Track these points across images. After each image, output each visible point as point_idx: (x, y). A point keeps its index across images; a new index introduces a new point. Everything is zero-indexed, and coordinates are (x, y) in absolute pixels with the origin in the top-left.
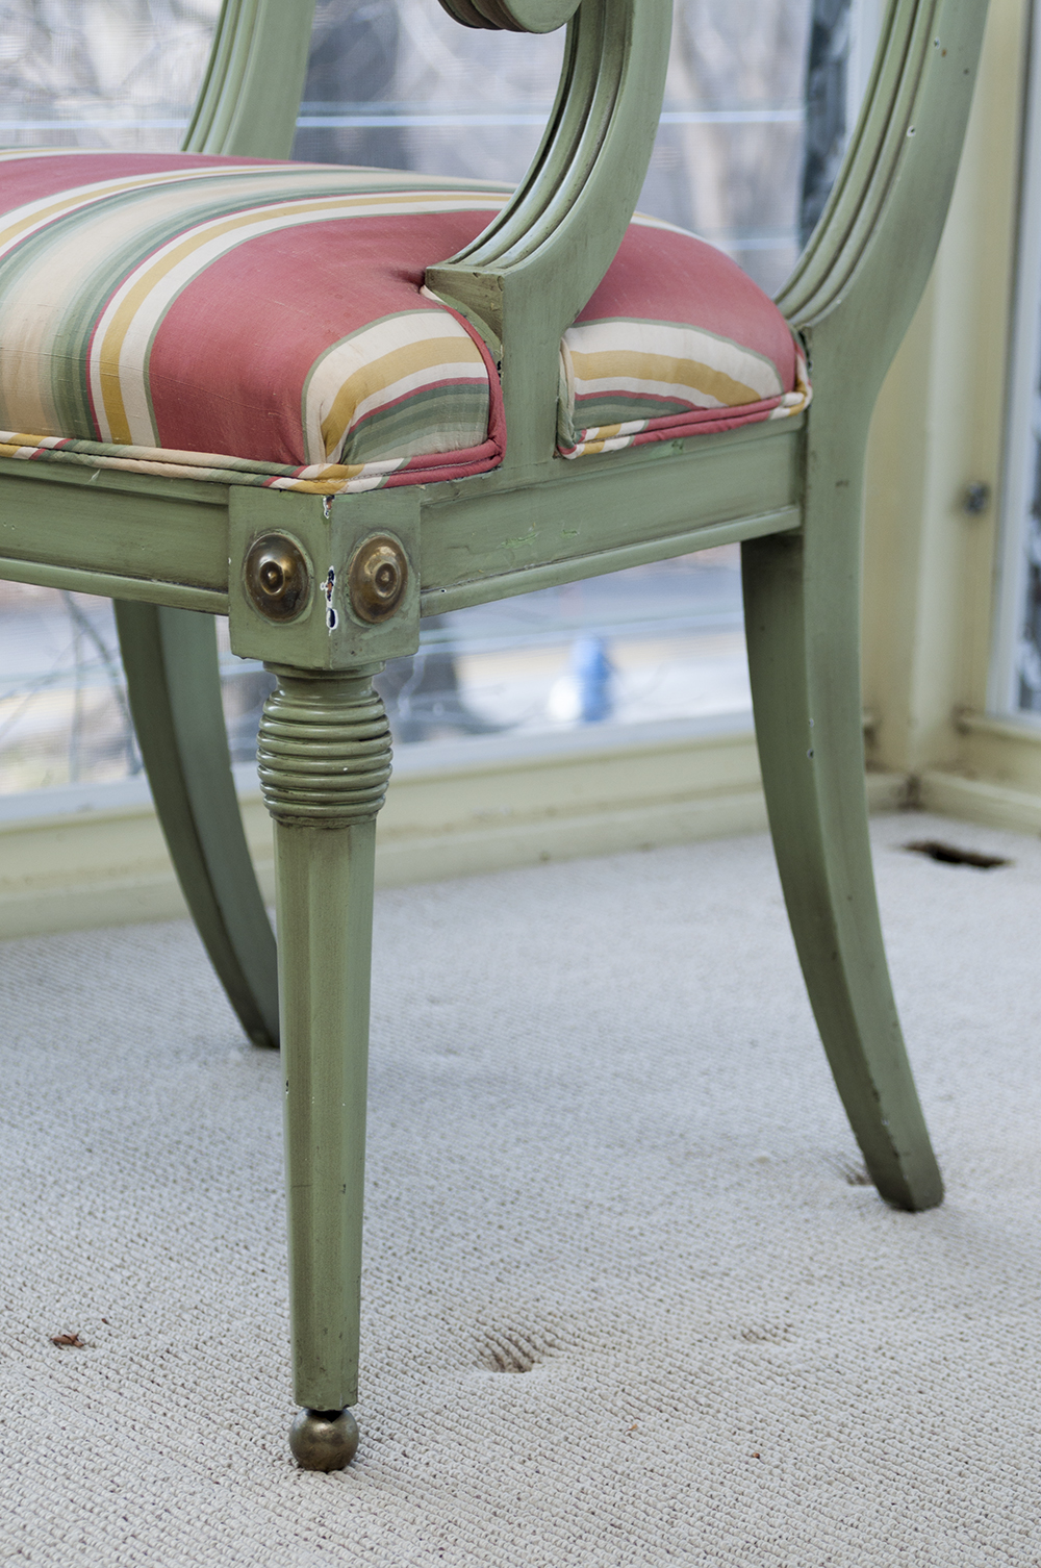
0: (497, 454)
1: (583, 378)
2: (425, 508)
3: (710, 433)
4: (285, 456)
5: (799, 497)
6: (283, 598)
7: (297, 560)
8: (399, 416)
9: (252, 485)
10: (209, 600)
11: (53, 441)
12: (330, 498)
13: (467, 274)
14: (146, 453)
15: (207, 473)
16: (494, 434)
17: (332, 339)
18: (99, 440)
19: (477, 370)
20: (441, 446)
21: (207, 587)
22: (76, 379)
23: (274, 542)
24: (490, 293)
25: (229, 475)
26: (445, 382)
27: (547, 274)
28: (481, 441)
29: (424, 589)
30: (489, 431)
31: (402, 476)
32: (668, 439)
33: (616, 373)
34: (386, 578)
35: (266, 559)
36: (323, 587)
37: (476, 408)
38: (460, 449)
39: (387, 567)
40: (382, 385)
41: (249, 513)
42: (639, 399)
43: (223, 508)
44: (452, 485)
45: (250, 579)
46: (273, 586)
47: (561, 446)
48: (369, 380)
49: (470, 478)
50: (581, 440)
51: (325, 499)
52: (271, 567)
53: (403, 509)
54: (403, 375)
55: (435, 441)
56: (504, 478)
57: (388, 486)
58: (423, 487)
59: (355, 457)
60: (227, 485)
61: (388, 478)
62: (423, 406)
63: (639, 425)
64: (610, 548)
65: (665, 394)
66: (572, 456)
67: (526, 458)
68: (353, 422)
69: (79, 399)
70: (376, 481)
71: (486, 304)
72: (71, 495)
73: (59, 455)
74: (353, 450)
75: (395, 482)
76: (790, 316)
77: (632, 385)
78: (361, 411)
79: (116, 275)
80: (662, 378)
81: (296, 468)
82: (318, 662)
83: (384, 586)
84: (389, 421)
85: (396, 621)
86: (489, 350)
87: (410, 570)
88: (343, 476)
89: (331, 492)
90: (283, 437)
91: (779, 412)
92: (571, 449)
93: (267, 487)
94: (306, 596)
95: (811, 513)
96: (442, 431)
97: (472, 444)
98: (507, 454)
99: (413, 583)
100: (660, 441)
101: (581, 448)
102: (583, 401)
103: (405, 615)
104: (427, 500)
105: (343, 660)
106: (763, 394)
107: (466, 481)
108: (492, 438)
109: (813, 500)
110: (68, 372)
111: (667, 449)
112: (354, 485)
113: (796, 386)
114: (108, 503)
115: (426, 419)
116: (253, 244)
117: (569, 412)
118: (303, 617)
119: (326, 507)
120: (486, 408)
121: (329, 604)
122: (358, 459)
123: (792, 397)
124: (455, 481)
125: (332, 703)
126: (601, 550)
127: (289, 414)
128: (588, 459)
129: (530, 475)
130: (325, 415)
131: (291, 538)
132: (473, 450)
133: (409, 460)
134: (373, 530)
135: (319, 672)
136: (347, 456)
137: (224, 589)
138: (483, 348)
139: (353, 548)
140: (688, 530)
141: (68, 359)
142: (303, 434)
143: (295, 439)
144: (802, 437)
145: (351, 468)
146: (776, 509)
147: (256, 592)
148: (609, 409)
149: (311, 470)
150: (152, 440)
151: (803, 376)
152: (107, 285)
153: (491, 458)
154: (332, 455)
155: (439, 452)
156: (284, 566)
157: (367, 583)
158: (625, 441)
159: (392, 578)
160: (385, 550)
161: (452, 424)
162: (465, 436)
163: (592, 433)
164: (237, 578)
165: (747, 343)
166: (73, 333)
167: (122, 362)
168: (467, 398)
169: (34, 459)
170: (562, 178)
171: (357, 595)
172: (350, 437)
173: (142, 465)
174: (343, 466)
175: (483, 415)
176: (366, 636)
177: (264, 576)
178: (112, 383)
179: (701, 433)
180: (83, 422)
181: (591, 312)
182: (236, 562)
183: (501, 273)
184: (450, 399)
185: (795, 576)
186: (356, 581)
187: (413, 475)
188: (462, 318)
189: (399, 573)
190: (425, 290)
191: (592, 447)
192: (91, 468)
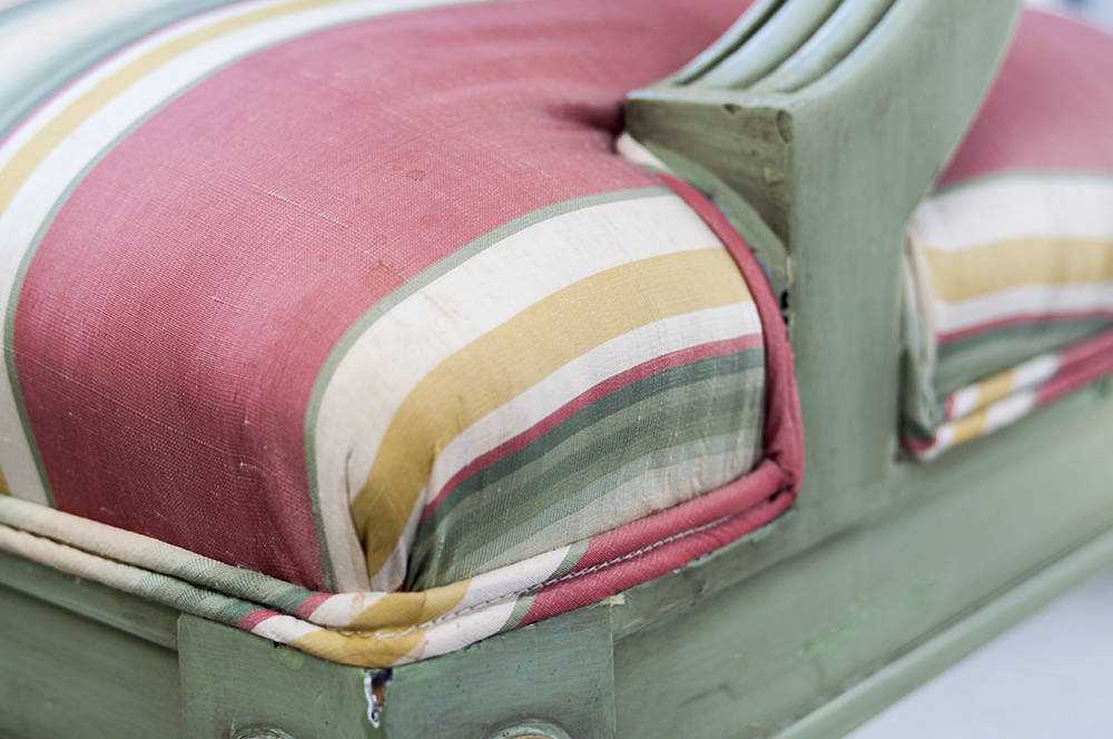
0: (784, 490)
2: (624, 643)
8: (551, 459)
12: (381, 678)
13: (713, 109)
16: (776, 447)
20: (658, 497)
24: (762, 148)
26: (662, 363)
28: (749, 464)
30: (766, 443)
31: (564, 589)
32: (1089, 385)
37: (736, 401)
38: (705, 494)
40: (504, 394)
44: (688, 574)
47: (910, 439)
48: (468, 386)
49: (726, 549)
50: (945, 419)
51: (368, 681)
53: (570, 663)
54: (558, 361)
57: (532, 619)
58: (619, 599)
59: (444, 565)
61: (529, 602)
62: (613, 423)
63: (1044, 365)
66: (930, 453)
67: (844, 477)
68: (430, 493)
70: (499, 616)
71: (752, 170)
74: (438, 556)
75: (550, 607)
78: (451, 463)
80: (1084, 277)
81: (305, 596)
86: (761, 267)
88: (415, 619)
89: (385, 662)
92: (929, 439)
96: (660, 465)
97: (729, 476)
98: (805, 481)
100: (1076, 388)
101: (946, 436)
104: (630, 625)
107: (719, 559)
108: (774, 456)
111: (1086, 399)
112: (440, 637)
115: (620, 449)
117: (927, 371)
119: (371, 699)
120: (759, 398)
122: (452, 569)
124: (693, 564)
129: (851, 509)
130: (357, 480)
132: (733, 492)
133: (582, 549)
136: (422, 569)
138: (749, 266)
142: (314, 521)
143: (299, 532)
145: (433, 596)
149: (341, 606)
153: (773, 498)
154: (384, 572)
155: (655, 513)
161: (683, 448)
162: (715, 465)
168: (714, 385)
172: (425, 526)
174: (412, 596)
175: (751, 414)
183: (783, 103)
184: (678, 395)
188: (700, 200)
191: (966, 431)
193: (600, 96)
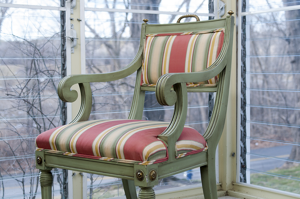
1: (178, 148)
2: (158, 166)
3: (195, 154)
4: (141, 160)
5: (207, 161)
6: (141, 178)
7: (142, 174)
8: (155, 155)
9: (137, 164)
10: (132, 178)
11: (112, 159)
13: (163, 136)
14: (123, 160)
15: (131, 162)
17: (146, 145)
18: (118, 158)
19: (165, 148)
20: (160, 158)
21: (131, 177)
22: (115, 151)
23: (140, 171)
24: (166, 138)
25: (134, 163)
26: (160, 150)
27: (173, 136)
29: (159, 176)
30: (166, 156)
32: (189, 155)
33: (182, 147)
34: (154, 175)
35: (139, 173)
36: (146, 177)
37: (164, 153)
39: (154, 174)
40: (153, 151)
41: (136, 168)
42: (186, 150)
43: (133, 167)
44: (162, 163)
45: (137, 176)
46: (140, 177)
47: (176, 157)
48: (151, 151)
49: (164, 162)
50: (178, 156)
52: (139, 174)
53: (156, 166)
54: (155, 150)
55: (159, 157)
56: (169, 161)
57: (154, 164)
60: (134, 164)
62: (158, 153)
63: (186, 153)
64: (183, 169)
65: (189, 149)
66: (177, 158)
67: (171, 159)
68: (149, 156)
69: (115, 153)
70: (152, 163)
71: (165, 140)
72: (114, 165)
73: (113, 160)
75: (154, 163)
76: (205, 138)
77: (185, 148)
78: (150, 155)
79: (119, 138)
80: (188, 147)
81: (142, 162)
82: (145, 186)
83: (154, 176)
84: (154, 155)
85: (155, 181)
87: (157, 174)
88: (148, 163)
89: (146, 165)
90: (140, 158)
91: (204, 150)
92: (177, 157)
93: (138, 164)
94: (144, 178)
95: (209, 163)
98: (169, 158)
99: (157, 175)
100: (188, 155)
101: (178, 157)
102: (178, 151)
103: (156, 180)
104: (159, 165)
105: (149, 186)
106: (202, 148)
109: (209, 161)
110: (114, 150)
111: (189, 156)
112: (149, 164)
113: (206, 147)
114: (119, 166)
115: (158, 155)
116: (136, 133)
117: (177, 152)
118: (143, 181)
119: (146, 167)
121: (147, 179)
122: (150, 160)
123: (205, 148)
125: (147, 191)
126: (181, 169)
127: (141, 155)
128: (179, 158)
129: (172, 161)
130: (145, 155)
131: (142, 171)
133: (156, 160)
134: (152, 169)
135: (146, 187)
136: (148, 160)
137: (134, 177)
138: (165, 145)
139: (149, 172)
140: (193, 166)
141: (114, 148)
142: (143, 158)
143: (142, 158)
144: (207, 153)
145: (149, 162)
146: (204, 162)
147: (137, 177)
148: (182, 152)
149: (144, 162)
150: (124, 158)
151: (207, 145)
152: (118, 139)
153: (167, 159)
154: (146, 160)
156: (141, 174)
157: (151, 176)
158: (184, 156)
159: (155, 175)
160: (154, 172)
161: (161, 155)
162: (163, 157)
163: (180, 155)
164: (135, 176)
165: (199, 142)
166: (114, 145)
167: (120, 149)
168: (163, 152)
169: (110, 161)
170: (175, 123)
171: (150, 178)
172: (149, 158)
173: (123, 162)
175: (166, 154)
176: (152, 183)
177: (138, 175)
178: (119, 152)
179: (194, 154)
180: (116, 156)
181: (179, 140)
182: (135, 174)
183: (167, 136)
184: (161, 152)
185: (207, 171)
186: (150, 175)
187: (157, 162)
188: (162, 142)
189: (155, 174)
190: (158, 138)
191: (180, 157)
192: (117, 162)
193: (156, 135)
